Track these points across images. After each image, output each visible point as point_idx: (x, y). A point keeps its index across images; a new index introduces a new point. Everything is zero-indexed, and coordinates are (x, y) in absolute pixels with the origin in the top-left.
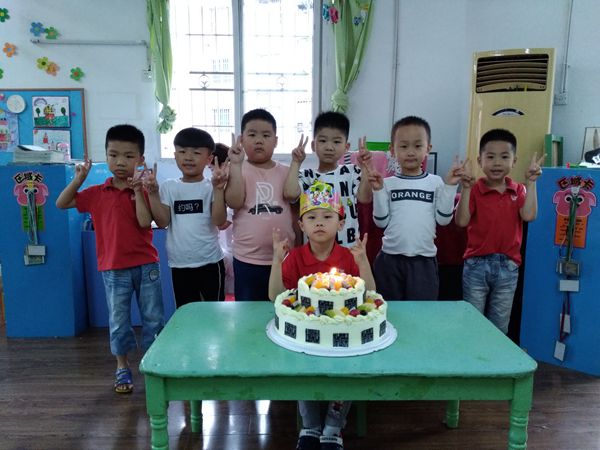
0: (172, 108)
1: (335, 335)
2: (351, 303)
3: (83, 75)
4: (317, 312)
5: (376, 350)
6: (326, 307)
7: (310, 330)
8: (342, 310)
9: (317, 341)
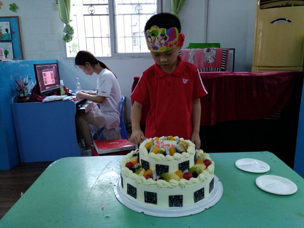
0: (71, 26)
1: (170, 197)
2: (184, 166)
3: (17, 8)
4: (155, 176)
5: (207, 207)
6: (162, 171)
7: (148, 193)
8: (176, 173)
9: (155, 202)
